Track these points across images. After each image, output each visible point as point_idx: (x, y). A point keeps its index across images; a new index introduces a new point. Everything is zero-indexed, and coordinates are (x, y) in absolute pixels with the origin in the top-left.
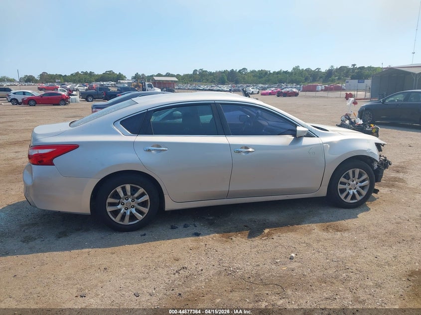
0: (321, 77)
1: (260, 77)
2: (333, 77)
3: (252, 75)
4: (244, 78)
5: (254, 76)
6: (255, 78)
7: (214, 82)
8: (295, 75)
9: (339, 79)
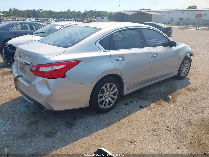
0: (81, 16)
1: (51, 15)
2: (87, 16)
3: (46, 13)
4: (41, 15)
5: (47, 14)
6: (48, 15)
7: (24, 16)
8: (68, 14)
9: (90, 17)
